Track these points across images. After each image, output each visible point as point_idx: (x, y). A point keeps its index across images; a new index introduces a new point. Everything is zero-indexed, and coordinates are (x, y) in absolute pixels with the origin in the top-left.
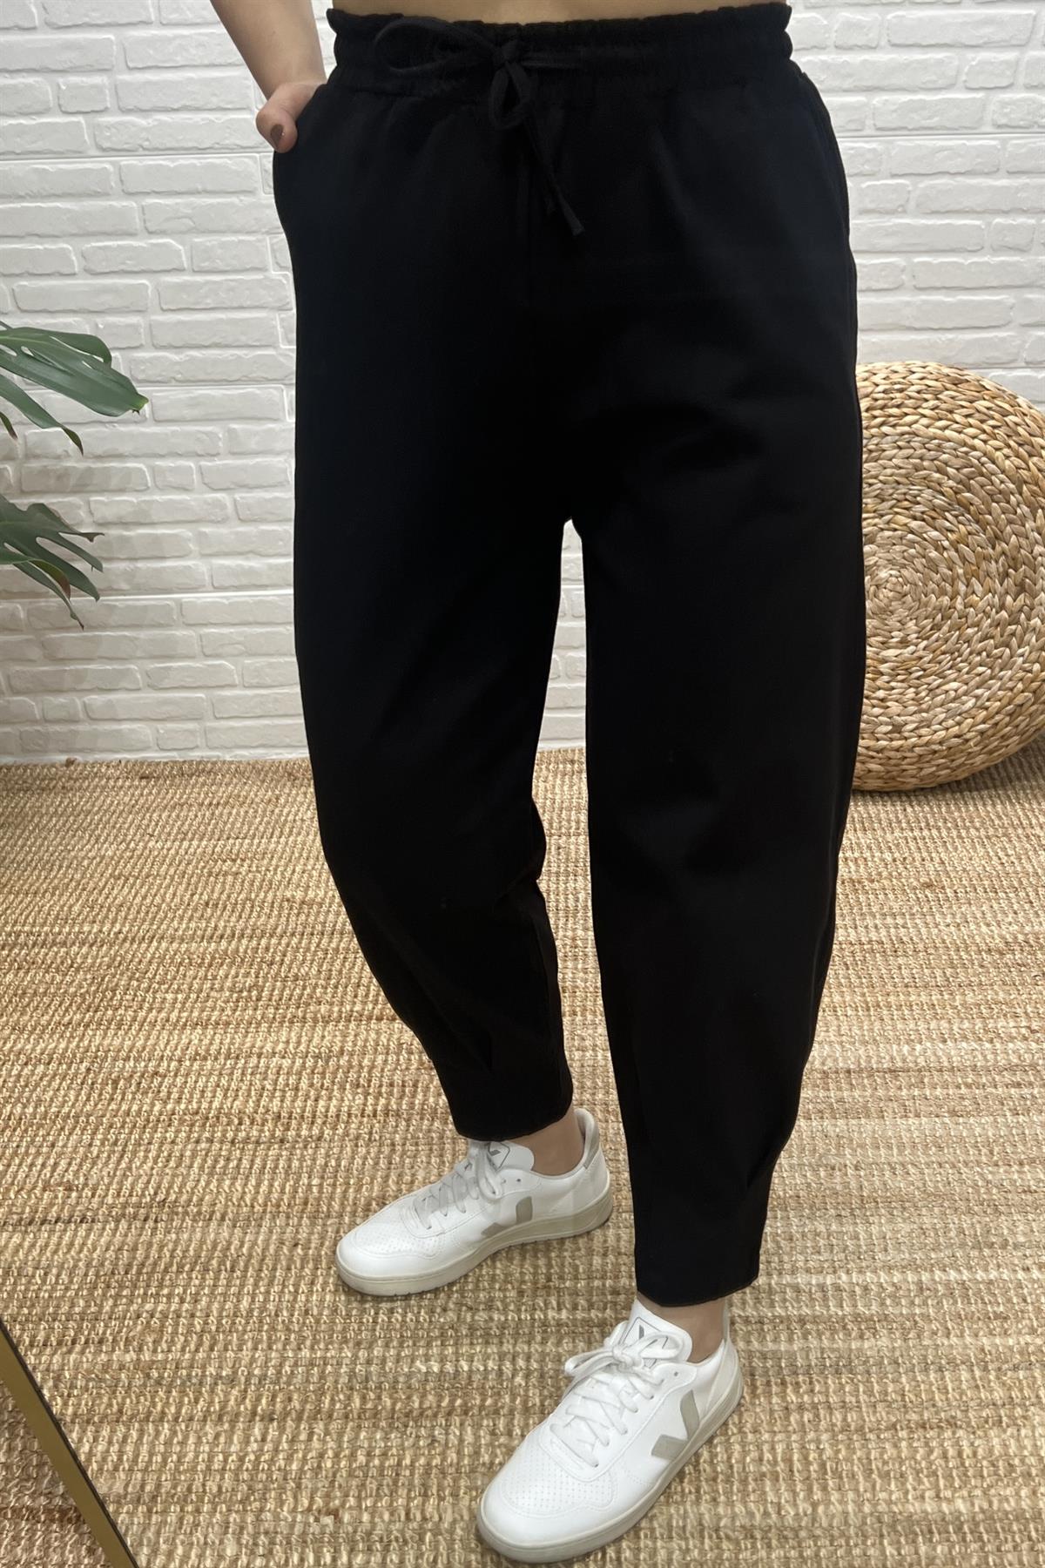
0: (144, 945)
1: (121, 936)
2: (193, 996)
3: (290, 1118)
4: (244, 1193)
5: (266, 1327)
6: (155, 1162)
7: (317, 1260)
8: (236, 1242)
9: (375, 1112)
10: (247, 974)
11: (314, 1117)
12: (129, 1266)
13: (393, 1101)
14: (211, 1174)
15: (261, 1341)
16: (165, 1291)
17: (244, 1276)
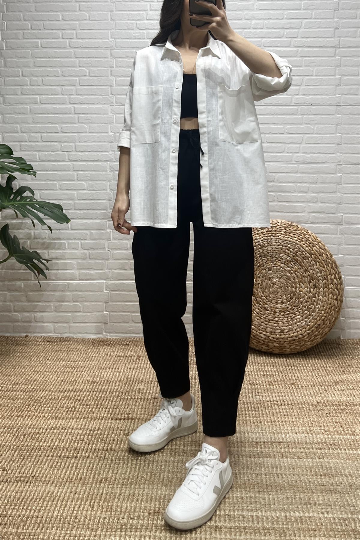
0: (40, 392)
1: (34, 389)
2: (54, 409)
3: (79, 450)
4: (61, 474)
5: (62, 522)
6: (33, 463)
7: (82, 499)
8: (56, 491)
9: (107, 449)
10: (72, 403)
11: (87, 450)
12: (19, 498)
13: (114, 446)
14: (51, 468)
15: (59, 527)
16: (30, 508)
17: (57, 504)
